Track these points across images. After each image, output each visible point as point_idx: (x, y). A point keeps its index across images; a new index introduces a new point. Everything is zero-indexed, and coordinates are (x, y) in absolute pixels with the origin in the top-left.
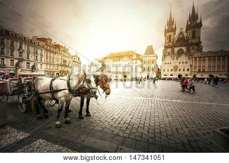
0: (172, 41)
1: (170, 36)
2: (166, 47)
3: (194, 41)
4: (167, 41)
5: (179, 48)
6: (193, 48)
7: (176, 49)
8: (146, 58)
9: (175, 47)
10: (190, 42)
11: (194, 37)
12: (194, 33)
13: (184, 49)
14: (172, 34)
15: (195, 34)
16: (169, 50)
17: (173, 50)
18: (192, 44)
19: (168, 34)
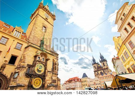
2: (95, 72)
3: (105, 67)
4: (95, 69)
5: (100, 71)
6: (106, 70)
7: (99, 72)
8: (83, 80)
9: (98, 71)
10: (103, 68)
11: (104, 65)
12: (103, 64)
13: (102, 71)
16: (96, 73)
17: (98, 73)
18: (105, 69)
19: (94, 65)
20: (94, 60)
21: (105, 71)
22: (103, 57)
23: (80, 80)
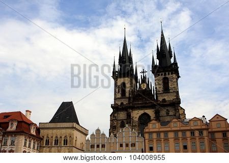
0: (127, 95)
1: (124, 84)
2: (116, 109)
3: (169, 98)
4: (119, 95)
5: (141, 112)
7: (136, 114)
8: (50, 132)
9: (134, 108)
10: (160, 99)
11: (166, 89)
12: (166, 82)
13: (151, 112)
14: (127, 80)
15: (168, 83)
16: (122, 115)
17: (129, 116)
18: (164, 104)
19: (120, 81)
20: (125, 58)
21: (163, 112)
22: (170, 52)
23: (33, 132)
